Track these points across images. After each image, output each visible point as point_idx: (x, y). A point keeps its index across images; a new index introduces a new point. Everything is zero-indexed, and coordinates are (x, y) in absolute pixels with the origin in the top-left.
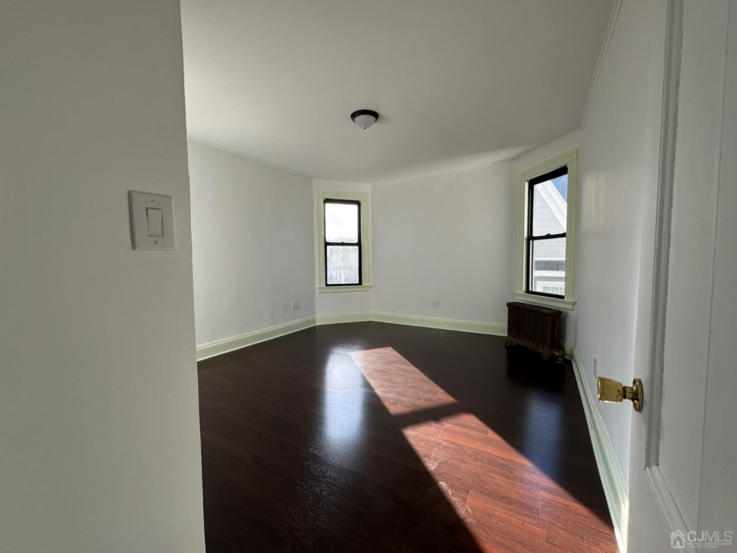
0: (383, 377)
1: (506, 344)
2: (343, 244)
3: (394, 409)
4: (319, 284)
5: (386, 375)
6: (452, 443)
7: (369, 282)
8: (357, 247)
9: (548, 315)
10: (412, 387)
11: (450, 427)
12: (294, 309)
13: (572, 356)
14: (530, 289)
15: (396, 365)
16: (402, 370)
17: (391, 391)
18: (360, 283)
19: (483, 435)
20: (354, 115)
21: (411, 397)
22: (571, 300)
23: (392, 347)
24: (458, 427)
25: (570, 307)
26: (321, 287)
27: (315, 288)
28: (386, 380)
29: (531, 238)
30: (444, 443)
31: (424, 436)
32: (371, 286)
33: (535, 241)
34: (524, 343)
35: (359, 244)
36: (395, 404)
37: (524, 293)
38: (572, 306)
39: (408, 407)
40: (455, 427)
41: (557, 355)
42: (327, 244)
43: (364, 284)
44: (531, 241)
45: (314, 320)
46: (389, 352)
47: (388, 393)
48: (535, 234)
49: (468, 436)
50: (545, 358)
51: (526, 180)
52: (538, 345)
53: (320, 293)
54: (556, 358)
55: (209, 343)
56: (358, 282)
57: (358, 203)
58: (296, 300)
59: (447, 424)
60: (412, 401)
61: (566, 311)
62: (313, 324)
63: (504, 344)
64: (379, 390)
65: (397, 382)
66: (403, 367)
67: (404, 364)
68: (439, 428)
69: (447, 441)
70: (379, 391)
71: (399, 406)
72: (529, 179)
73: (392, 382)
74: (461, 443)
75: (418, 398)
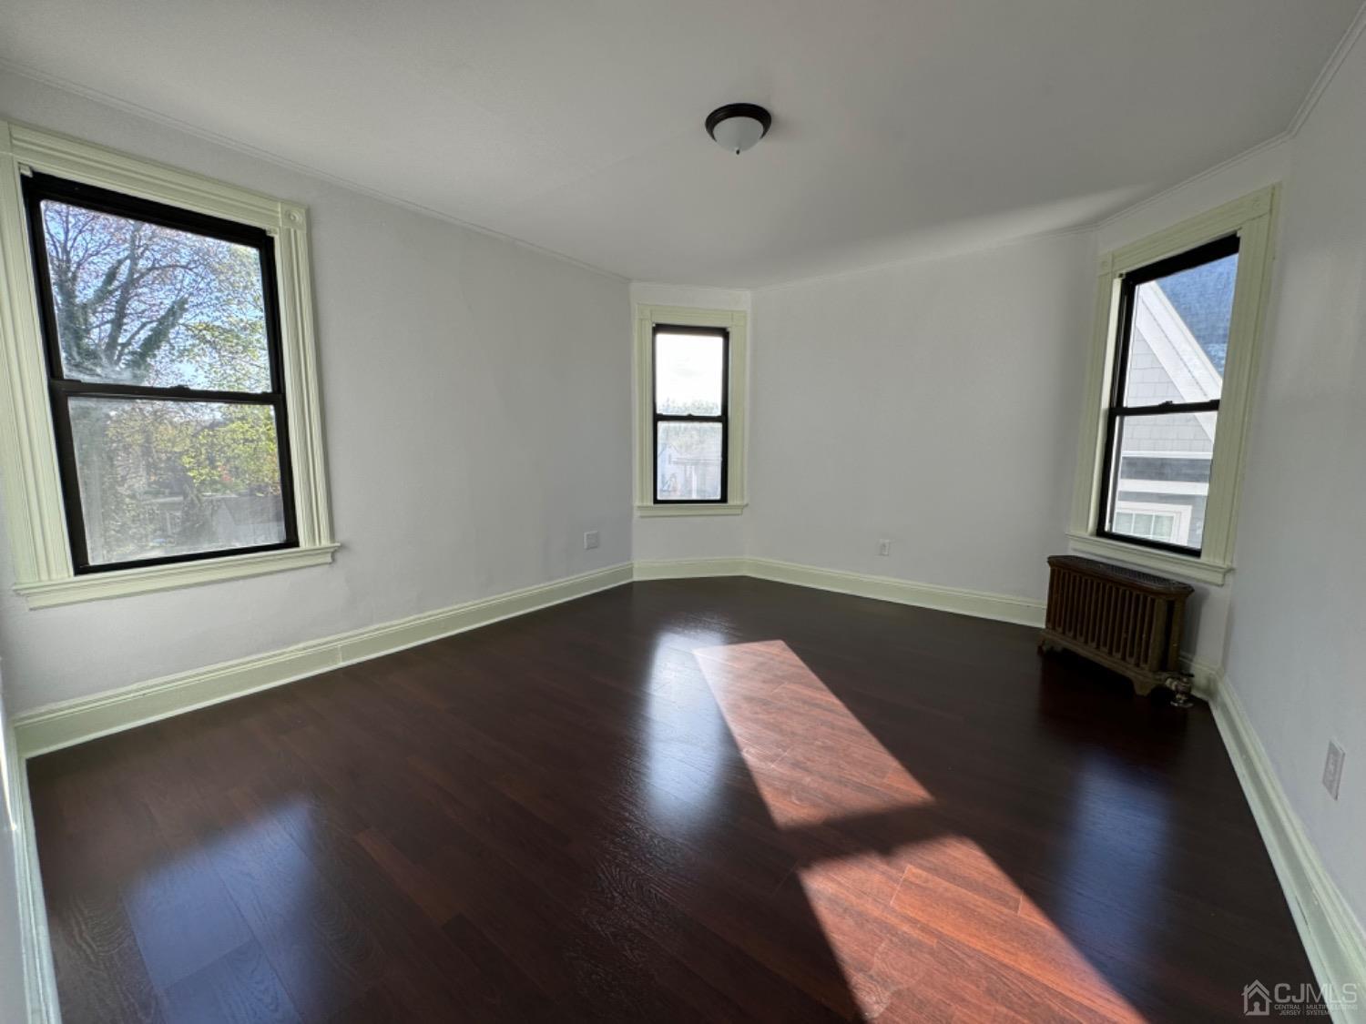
0: (760, 716)
1: (1040, 648)
2: (690, 418)
3: (786, 809)
4: (641, 499)
5: (769, 713)
6: (924, 929)
7: (743, 497)
8: (719, 426)
9: (1158, 594)
10: (827, 748)
11: (917, 877)
12: (588, 549)
13: (1211, 691)
14: (1107, 528)
15: (793, 687)
16: (805, 702)
17: (778, 755)
18: (724, 499)
19: (1006, 911)
20: (713, 121)
21: (824, 777)
22: (1219, 563)
23: (784, 640)
24: (938, 880)
25: (1218, 578)
26: (645, 504)
27: (632, 508)
28: (768, 726)
29: (1118, 409)
30: (905, 928)
31: (853, 898)
32: (747, 505)
33: (1127, 419)
34: (1086, 650)
35: (723, 419)
36: (787, 793)
37: (1092, 535)
38: (1221, 575)
39: (815, 805)
40: (930, 877)
41: (1173, 688)
42: (658, 418)
43: (731, 501)
44: (1118, 419)
45: (630, 572)
46: (776, 652)
47: (773, 761)
48: (1128, 402)
49: (968, 912)
50: (1142, 690)
51: (1118, 275)
52: (1124, 658)
53: (642, 517)
54: (1171, 694)
55: (416, 616)
56: (718, 497)
57: (724, 333)
58: (594, 532)
59: (913, 867)
60: (825, 789)
61: (1206, 586)
62: (628, 578)
63: (1036, 649)
64: (752, 751)
65: (793, 733)
66: (807, 692)
67: (808, 686)
68: (890, 878)
69: (913, 922)
70: (751, 756)
71: (797, 802)
72: (1124, 272)
73: (781, 732)
74: (947, 930)
75: (840, 782)
